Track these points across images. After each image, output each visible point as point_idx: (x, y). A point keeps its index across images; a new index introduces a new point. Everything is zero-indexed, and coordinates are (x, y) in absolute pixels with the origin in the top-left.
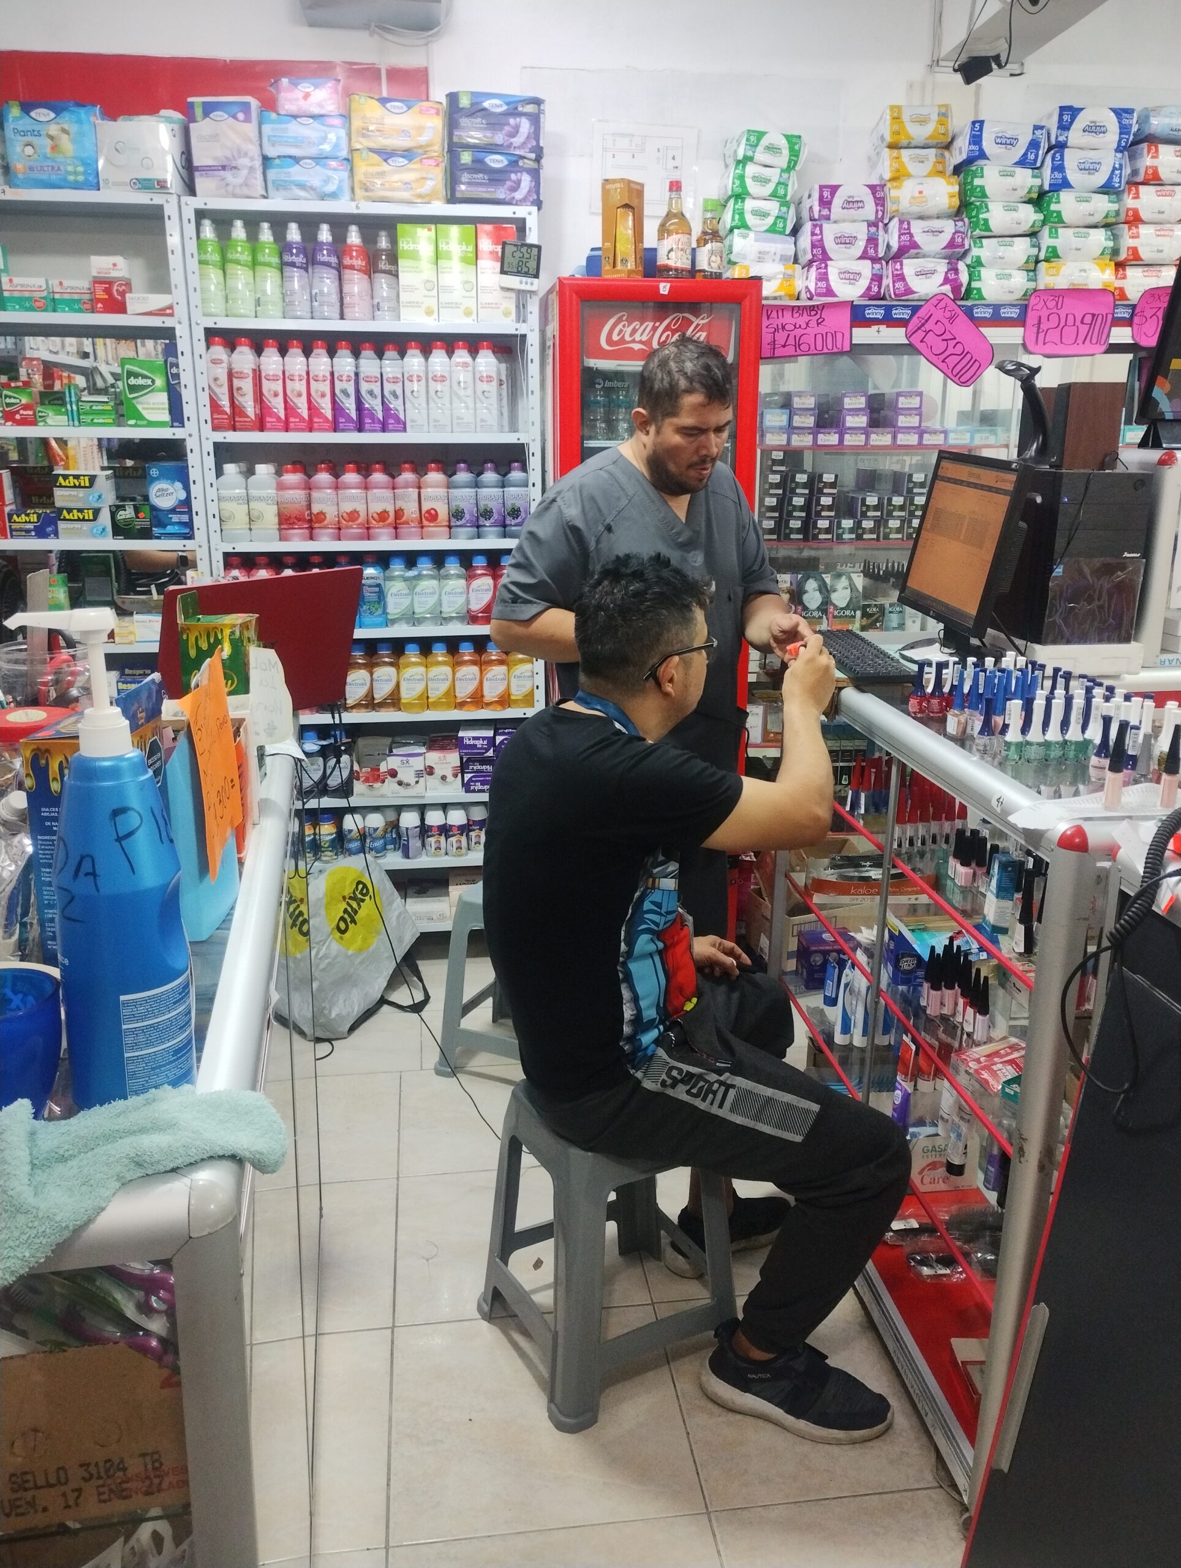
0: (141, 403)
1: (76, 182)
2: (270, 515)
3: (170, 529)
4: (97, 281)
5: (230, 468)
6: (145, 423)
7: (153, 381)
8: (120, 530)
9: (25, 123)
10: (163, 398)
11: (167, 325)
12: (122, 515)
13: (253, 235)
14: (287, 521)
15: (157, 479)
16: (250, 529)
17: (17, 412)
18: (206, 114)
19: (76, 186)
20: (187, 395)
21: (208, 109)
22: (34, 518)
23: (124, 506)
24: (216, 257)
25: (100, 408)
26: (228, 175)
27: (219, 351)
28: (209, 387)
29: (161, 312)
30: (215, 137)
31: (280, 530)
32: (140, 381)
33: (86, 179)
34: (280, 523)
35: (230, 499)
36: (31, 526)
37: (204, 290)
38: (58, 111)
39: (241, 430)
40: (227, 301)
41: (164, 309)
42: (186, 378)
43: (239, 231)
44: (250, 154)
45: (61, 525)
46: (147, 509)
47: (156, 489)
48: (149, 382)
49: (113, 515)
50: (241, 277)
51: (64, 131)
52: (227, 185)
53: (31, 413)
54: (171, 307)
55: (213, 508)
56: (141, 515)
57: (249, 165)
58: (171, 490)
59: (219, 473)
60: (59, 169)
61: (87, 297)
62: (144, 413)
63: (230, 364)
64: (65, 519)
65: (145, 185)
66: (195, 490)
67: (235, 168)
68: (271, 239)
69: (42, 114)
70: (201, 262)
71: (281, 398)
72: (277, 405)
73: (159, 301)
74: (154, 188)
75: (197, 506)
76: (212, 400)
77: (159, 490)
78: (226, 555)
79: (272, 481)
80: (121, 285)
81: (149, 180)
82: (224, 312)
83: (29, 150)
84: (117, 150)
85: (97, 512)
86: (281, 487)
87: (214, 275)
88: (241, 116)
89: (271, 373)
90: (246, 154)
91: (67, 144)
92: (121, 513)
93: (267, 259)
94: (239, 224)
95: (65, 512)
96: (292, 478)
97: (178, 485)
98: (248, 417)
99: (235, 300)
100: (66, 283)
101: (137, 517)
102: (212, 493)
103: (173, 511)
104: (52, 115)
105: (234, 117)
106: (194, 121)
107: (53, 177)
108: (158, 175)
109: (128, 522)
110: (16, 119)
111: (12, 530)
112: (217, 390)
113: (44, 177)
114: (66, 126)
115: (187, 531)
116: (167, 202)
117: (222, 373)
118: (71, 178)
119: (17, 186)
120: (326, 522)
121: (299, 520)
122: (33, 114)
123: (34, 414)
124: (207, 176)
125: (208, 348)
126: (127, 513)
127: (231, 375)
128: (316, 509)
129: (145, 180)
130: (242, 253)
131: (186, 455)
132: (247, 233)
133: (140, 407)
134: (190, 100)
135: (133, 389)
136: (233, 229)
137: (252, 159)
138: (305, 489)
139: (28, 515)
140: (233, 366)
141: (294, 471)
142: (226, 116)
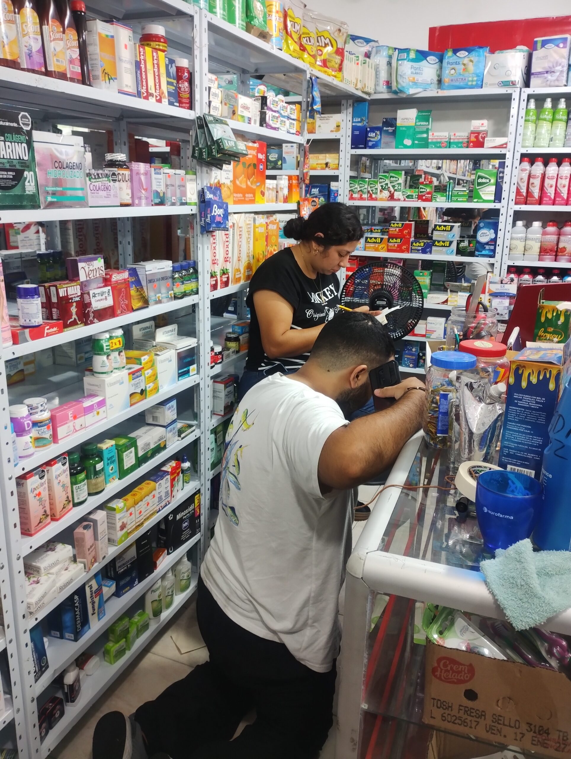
0: (482, 191)
1: (472, 85)
2: (536, 247)
3: (484, 252)
4: (472, 133)
5: (520, 223)
6: (482, 200)
7: (490, 181)
8: (460, 252)
9: (454, 59)
10: (493, 188)
11: (503, 152)
12: (462, 245)
13: (555, 106)
14: (543, 251)
15: (483, 228)
16: (524, 254)
17: (424, 195)
18: (543, 46)
19: (472, 87)
20: (505, 187)
21: (544, 43)
22: (422, 244)
23: (464, 240)
24: (534, 118)
25: (462, 193)
26: (549, 76)
27: (526, 165)
28: (518, 183)
29: (501, 146)
30: (545, 57)
31: (539, 255)
32: (484, 180)
33: (477, 83)
34: (540, 252)
35: (517, 239)
36: (420, 248)
37: (525, 134)
38: (469, 51)
39: (529, 204)
40: (535, 139)
41: (503, 145)
42: (506, 179)
43: (548, 104)
44: (563, 64)
45: (434, 248)
46: (474, 242)
47: (481, 233)
48: (488, 181)
49: (458, 244)
50: (545, 127)
51: (471, 61)
52: (547, 81)
53: (430, 196)
54: (506, 144)
55: (507, 243)
56: (471, 245)
57: (561, 69)
58: (488, 233)
59: (514, 225)
60: (465, 79)
61: (466, 140)
62: (483, 196)
63: (530, 171)
64: (436, 246)
65: (505, 84)
66: (500, 234)
67: (553, 72)
68: (565, 106)
69: (462, 54)
70: (526, 121)
71: (554, 188)
72: (551, 192)
73: (500, 141)
74: (510, 85)
75: (499, 242)
76: (517, 189)
77: (482, 233)
78: (509, 267)
79: (541, 230)
80: (483, 134)
81: (508, 81)
82: (532, 145)
83: (453, 72)
84: (495, 68)
85: (451, 243)
86: (544, 234)
87: (531, 126)
88: (561, 45)
89: (551, 175)
90: (560, 65)
91: (471, 67)
92: (462, 243)
93: (560, 117)
94: (549, 100)
95: (436, 242)
96: (551, 229)
97: (492, 231)
98: (534, 197)
99: (539, 139)
100: (457, 134)
101: (469, 246)
102: (508, 236)
103: (487, 244)
104: (467, 53)
105: (558, 46)
106: (536, 50)
107: (462, 84)
108: (512, 78)
109: (465, 248)
110: (449, 57)
111: (412, 249)
112: (521, 184)
113: (457, 84)
114: (472, 59)
115: (492, 254)
116: (515, 91)
117: (525, 176)
118: (470, 83)
119: (444, 89)
120: (565, 253)
121: (551, 251)
122: (458, 54)
123: (432, 197)
124: (538, 77)
125: (520, 163)
126: (465, 244)
127: (529, 177)
128: (561, 245)
129: (505, 82)
130: (548, 115)
131: (499, 217)
132: (552, 104)
133: (481, 193)
134: (535, 39)
135: (479, 184)
136: (545, 103)
137: (563, 67)
138: (557, 235)
139: (420, 243)
140: (532, 172)
141: (553, 226)
142: (553, 46)
